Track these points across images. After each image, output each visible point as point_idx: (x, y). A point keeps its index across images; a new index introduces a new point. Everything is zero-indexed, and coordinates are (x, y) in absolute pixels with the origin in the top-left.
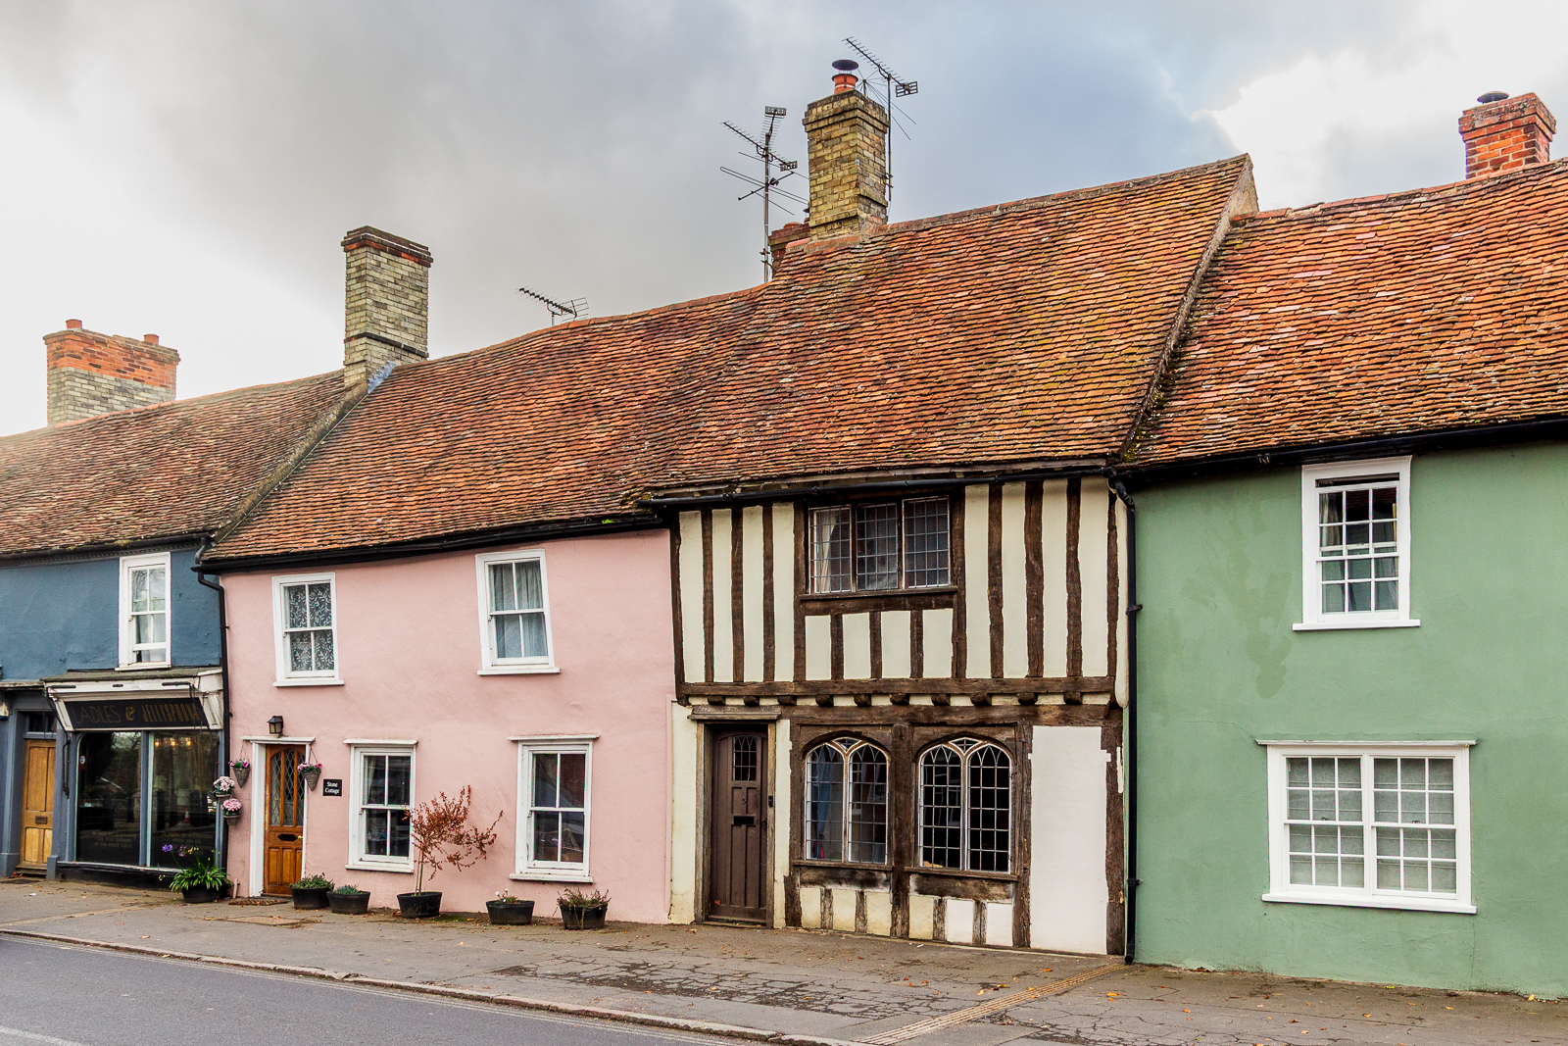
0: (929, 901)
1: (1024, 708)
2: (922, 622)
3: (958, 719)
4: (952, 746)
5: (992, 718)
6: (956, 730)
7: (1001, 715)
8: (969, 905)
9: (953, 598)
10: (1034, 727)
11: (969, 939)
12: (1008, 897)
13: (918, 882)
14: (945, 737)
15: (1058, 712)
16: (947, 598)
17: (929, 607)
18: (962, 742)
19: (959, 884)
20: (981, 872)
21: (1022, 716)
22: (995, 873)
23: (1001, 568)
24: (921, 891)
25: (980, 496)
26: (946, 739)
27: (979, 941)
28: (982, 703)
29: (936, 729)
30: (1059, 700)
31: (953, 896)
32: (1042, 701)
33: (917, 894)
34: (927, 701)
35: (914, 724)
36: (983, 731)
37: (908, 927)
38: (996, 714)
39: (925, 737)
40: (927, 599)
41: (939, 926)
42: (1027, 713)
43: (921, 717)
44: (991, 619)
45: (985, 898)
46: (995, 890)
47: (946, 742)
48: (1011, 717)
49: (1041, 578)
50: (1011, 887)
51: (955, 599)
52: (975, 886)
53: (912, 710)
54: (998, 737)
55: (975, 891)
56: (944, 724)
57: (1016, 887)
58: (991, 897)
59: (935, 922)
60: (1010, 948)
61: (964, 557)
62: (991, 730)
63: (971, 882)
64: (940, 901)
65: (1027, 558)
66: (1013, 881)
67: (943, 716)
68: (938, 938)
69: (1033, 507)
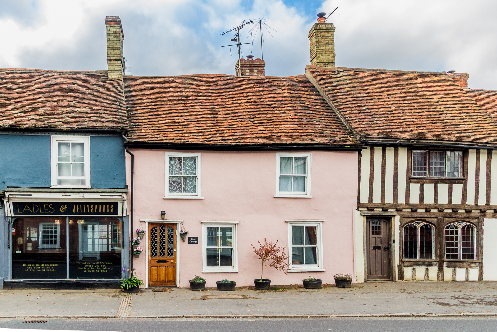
0: (451, 269)
1: (482, 213)
2: (452, 187)
3: (460, 216)
4: (456, 224)
5: (471, 216)
6: (458, 219)
7: (474, 215)
8: (464, 270)
9: (463, 181)
10: (484, 219)
11: (464, 279)
12: (477, 267)
13: (447, 264)
14: (454, 221)
15: (492, 215)
16: (461, 181)
17: (455, 183)
18: (459, 223)
19: (461, 264)
20: (466, 260)
21: (480, 216)
22: (471, 260)
23: (479, 173)
24: (448, 267)
25: (474, 152)
26: (454, 222)
27: (467, 280)
28: (468, 211)
29: (451, 219)
30: (492, 211)
31: (459, 267)
32: (488, 211)
33: (446, 267)
34: (450, 211)
35: (444, 217)
36: (467, 220)
37: (443, 278)
38: (473, 215)
39: (448, 221)
40: (455, 181)
41: (454, 276)
42: (482, 215)
43: (448, 216)
44: (476, 188)
45: (469, 267)
46: (473, 265)
47: (454, 223)
48: (477, 216)
49: (491, 177)
50: (478, 264)
51: (464, 181)
52: (466, 264)
53: (444, 213)
54: (472, 221)
55: (466, 266)
56: (455, 217)
57: (480, 264)
58: (471, 267)
59: (453, 276)
60: (477, 281)
61: (468, 169)
62: (470, 219)
63: (465, 263)
64: (454, 269)
65: (487, 171)
66: (478, 262)
67: (456, 215)
68: (454, 280)
69: (489, 157)
